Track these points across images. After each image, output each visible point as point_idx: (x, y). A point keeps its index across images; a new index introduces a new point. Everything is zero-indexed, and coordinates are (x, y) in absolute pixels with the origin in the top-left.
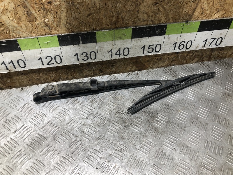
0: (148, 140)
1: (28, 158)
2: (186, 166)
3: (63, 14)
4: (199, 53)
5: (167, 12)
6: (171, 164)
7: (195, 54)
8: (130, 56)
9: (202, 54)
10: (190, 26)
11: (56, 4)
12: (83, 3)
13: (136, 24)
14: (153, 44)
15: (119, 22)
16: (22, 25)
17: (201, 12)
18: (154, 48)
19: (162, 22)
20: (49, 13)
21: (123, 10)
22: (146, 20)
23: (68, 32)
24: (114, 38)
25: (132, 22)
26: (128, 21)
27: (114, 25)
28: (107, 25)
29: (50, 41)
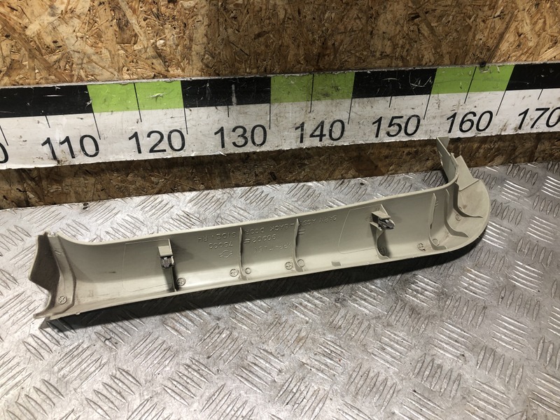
0: (395, 335)
1: (98, 364)
2: (495, 399)
3: (199, 31)
4: (507, 143)
5: (439, 40)
6: (457, 391)
7: (497, 146)
8: (345, 142)
9: (514, 146)
10: (490, 76)
11: (186, 4)
12: (246, 7)
13: (365, 64)
14: (400, 115)
15: (326, 57)
16: (104, 51)
17: (516, 44)
18: (403, 126)
19: (424, 63)
20: (168, 26)
21: (337, 28)
22: (388, 56)
23: (205, 73)
24: (312, 93)
25: (357, 58)
26: (346, 55)
27: (315, 63)
28: (297, 62)
29: (164, 93)
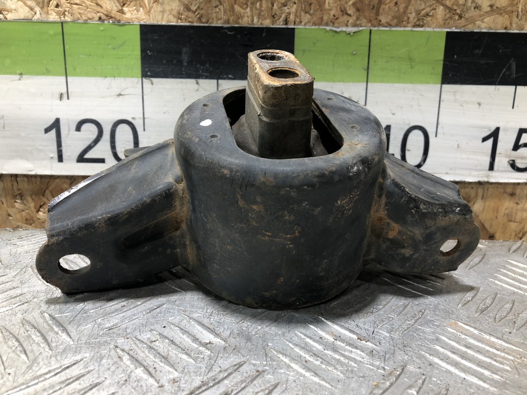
23: (184, 21)
24: (368, 68)
25: (447, 11)
26: (428, 4)
27: (372, 15)
28: (342, 11)
29: (110, 46)
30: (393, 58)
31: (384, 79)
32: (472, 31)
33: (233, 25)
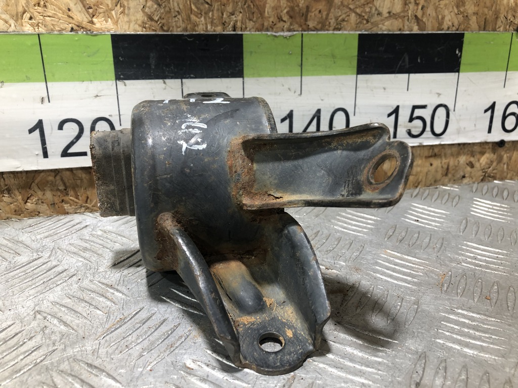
14: (423, 104)
18: (428, 121)
23: (148, 30)
24: (302, 64)
25: (358, 17)
26: (343, 12)
27: (302, 21)
28: (278, 18)
29: (85, 54)
30: (320, 55)
31: (315, 72)
32: (376, 33)
33: (191, 33)
